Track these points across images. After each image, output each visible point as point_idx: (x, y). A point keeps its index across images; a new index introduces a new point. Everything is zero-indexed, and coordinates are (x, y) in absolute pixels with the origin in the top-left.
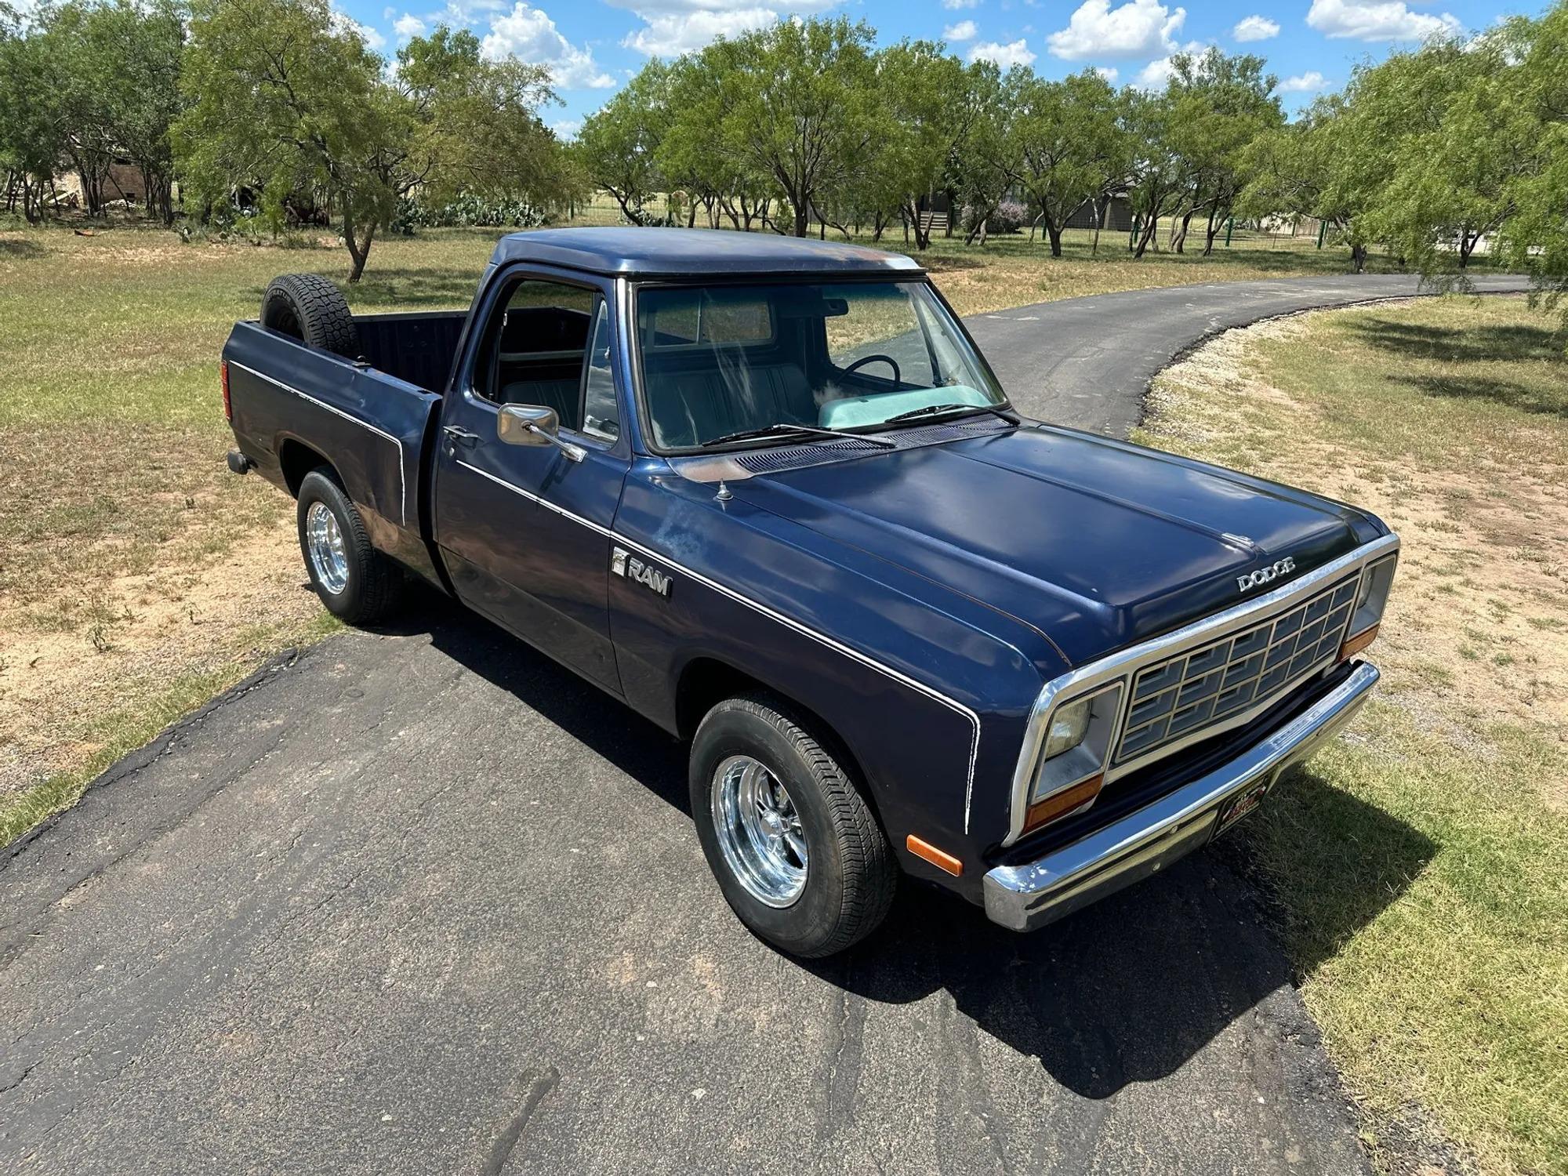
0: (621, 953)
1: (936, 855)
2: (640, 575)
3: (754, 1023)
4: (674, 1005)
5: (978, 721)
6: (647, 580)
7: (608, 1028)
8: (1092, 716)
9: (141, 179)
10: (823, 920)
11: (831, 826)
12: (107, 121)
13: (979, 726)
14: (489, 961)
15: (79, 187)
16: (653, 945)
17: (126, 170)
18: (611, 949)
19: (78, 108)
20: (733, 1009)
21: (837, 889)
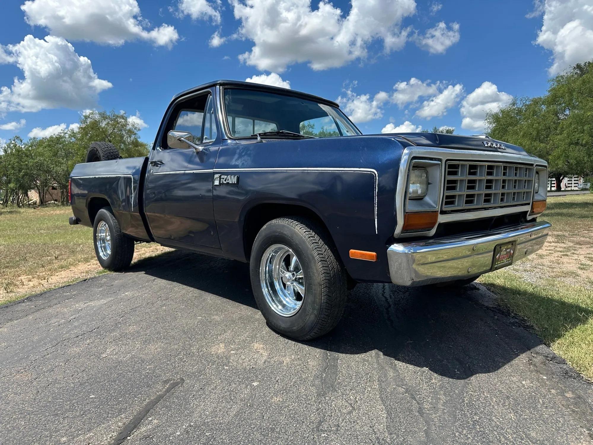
0: (219, 344)
1: (363, 254)
2: (225, 181)
3: (283, 361)
4: (244, 357)
5: (376, 173)
6: (228, 181)
7: (210, 365)
8: (429, 184)
9: (60, 194)
10: (314, 309)
11: (313, 258)
12: (48, 171)
13: (377, 175)
14: (154, 348)
15: (38, 198)
16: (234, 341)
17: (55, 191)
18: (214, 343)
19: (40, 166)
20: (273, 358)
21: (319, 289)
